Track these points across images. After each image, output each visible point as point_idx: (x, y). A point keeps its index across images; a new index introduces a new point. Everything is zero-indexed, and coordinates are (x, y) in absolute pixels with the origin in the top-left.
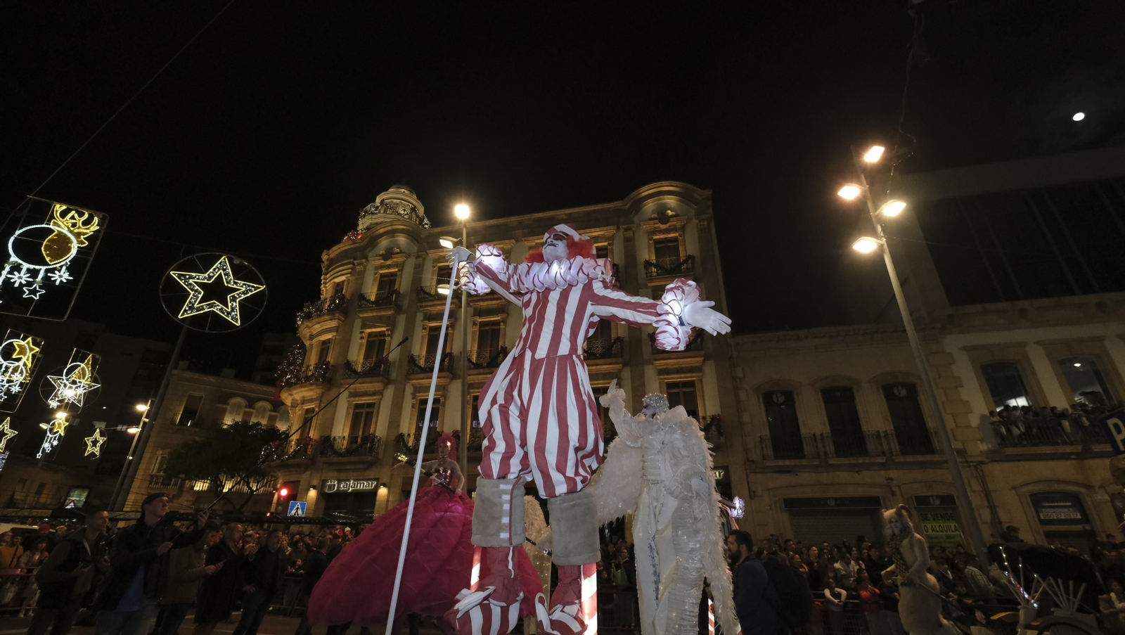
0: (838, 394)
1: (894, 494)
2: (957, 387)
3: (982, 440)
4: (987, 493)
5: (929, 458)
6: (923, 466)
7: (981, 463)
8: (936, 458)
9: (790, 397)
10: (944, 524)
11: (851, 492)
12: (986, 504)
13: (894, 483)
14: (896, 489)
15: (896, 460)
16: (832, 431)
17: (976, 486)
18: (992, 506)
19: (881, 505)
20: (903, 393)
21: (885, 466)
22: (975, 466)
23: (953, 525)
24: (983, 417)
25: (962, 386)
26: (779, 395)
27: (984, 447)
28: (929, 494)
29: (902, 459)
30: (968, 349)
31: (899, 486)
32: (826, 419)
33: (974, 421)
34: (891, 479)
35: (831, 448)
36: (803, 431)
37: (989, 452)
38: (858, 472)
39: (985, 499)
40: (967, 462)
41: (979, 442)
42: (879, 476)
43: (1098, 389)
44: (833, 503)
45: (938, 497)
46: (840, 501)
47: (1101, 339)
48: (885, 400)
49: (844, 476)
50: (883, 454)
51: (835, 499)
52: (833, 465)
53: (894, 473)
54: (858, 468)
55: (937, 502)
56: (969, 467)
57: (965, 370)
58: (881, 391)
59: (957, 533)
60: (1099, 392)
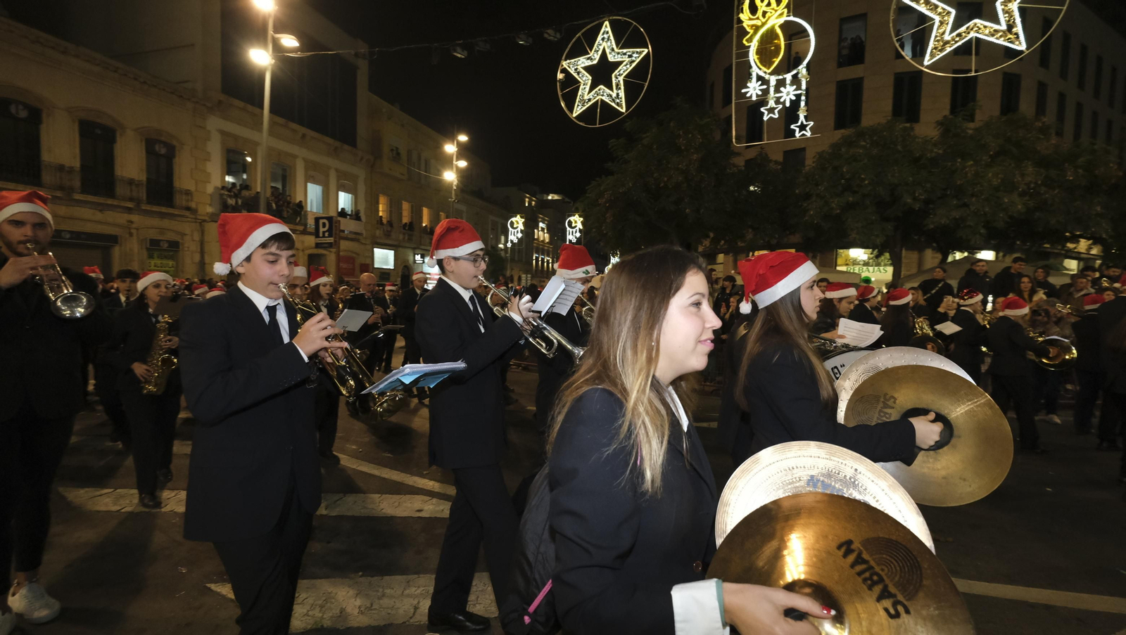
0: (99, 132)
1: (131, 235)
2: (206, 160)
3: (210, 205)
4: (202, 243)
5: (170, 211)
6: (162, 216)
7: (204, 221)
8: (176, 212)
9: (36, 116)
10: (165, 262)
11: (89, 228)
12: (199, 250)
13: (134, 226)
14: (134, 231)
15: (143, 208)
16: (82, 166)
17: (197, 237)
18: (202, 253)
19: (117, 243)
20: (163, 151)
21: (129, 210)
22: (200, 223)
23: (171, 263)
24: (216, 188)
25: (209, 161)
26: (21, 107)
27: (210, 210)
28: (163, 239)
29: (148, 208)
30: (223, 133)
31: (137, 229)
32: (77, 151)
33: (210, 189)
34: (132, 222)
35: (77, 183)
36: (46, 157)
37: (213, 214)
38: (101, 211)
39: (199, 247)
40: (196, 219)
41: (208, 206)
42: (122, 218)
43: (279, 186)
44: (68, 236)
45: (167, 241)
46: (77, 235)
47: (295, 157)
48: (144, 152)
49: (85, 212)
50: (131, 199)
51: (71, 232)
52: (77, 201)
53: (135, 218)
54: (102, 208)
55: (166, 245)
56: (196, 222)
57: (215, 150)
58: (144, 143)
59: (172, 269)
60: (278, 188)
